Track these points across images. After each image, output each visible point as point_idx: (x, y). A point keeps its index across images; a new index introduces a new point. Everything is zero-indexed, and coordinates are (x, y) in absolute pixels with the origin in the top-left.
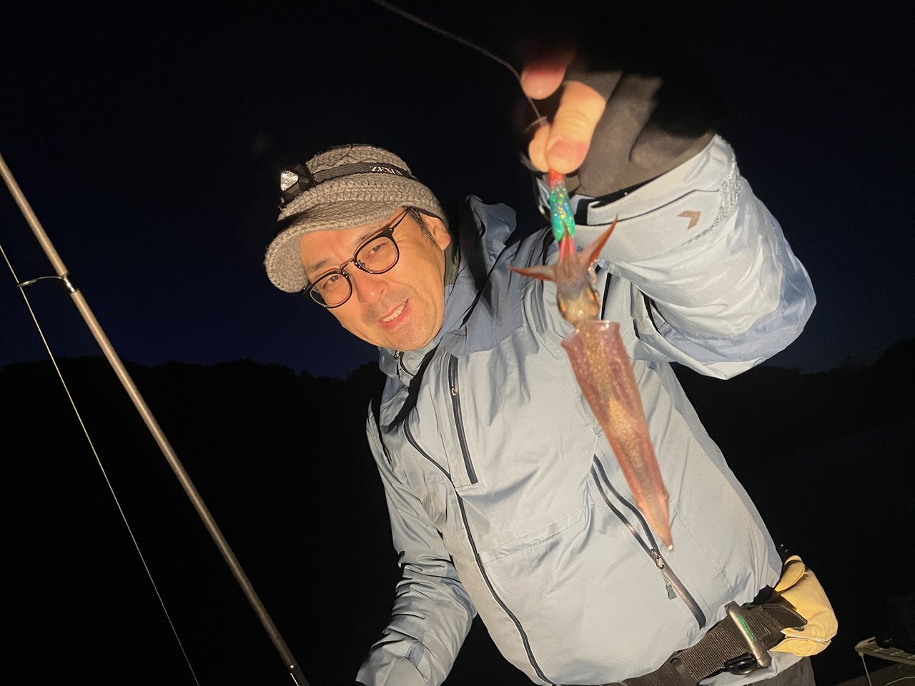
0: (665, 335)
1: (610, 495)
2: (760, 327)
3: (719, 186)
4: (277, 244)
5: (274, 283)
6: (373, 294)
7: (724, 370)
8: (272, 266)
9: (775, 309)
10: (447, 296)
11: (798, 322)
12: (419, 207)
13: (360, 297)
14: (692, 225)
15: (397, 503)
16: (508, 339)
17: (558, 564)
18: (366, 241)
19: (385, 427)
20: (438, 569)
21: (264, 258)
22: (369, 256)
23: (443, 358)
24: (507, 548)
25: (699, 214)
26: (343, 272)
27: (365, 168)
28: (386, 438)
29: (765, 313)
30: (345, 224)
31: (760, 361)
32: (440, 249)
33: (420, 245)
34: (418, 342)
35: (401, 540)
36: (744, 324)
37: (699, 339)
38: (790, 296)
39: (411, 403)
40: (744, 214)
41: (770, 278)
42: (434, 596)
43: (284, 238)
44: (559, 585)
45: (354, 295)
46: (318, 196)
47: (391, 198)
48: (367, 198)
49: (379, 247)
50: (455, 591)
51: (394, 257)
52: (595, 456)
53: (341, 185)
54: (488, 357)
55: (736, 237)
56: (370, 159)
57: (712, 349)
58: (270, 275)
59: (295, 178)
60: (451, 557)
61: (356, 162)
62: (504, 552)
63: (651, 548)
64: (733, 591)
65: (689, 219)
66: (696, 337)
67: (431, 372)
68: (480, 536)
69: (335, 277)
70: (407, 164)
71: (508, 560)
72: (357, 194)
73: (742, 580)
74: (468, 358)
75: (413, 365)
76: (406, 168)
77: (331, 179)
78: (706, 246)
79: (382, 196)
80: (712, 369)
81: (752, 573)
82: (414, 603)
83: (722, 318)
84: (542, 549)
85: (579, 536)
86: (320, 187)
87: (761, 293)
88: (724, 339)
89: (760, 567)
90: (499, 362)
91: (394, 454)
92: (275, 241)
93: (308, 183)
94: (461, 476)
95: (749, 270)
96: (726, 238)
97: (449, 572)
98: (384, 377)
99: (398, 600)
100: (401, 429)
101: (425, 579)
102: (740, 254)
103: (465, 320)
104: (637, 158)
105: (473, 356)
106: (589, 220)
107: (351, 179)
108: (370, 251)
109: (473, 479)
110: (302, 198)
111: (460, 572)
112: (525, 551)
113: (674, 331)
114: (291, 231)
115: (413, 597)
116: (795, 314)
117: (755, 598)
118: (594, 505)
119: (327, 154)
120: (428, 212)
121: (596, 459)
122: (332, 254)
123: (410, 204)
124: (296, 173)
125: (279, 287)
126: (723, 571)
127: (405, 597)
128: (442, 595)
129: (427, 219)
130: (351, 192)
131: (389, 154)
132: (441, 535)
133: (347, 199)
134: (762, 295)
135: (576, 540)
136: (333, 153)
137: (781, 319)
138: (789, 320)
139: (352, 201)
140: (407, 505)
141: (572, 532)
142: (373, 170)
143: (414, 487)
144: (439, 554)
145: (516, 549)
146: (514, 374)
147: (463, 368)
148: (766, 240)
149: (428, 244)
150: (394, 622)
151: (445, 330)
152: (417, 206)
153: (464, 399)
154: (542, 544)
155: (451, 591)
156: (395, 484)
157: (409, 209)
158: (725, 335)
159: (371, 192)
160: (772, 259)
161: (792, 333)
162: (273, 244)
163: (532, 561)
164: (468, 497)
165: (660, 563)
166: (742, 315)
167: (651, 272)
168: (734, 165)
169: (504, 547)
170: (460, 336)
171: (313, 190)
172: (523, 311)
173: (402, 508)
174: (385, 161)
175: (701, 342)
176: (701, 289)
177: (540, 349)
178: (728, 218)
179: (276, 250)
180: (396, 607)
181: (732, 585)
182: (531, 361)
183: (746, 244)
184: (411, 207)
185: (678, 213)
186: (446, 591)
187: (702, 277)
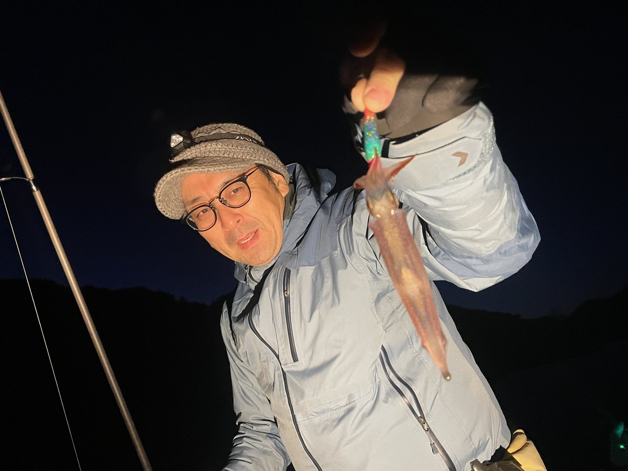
0: (435, 256)
1: (392, 375)
2: (503, 251)
3: (481, 137)
4: (164, 181)
5: (160, 210)
6: (231, 223)
7: (476, 284)
8: (159, 197)
9: (513, 238)
10: (285, 227)
11: (529, 251)
12: (268, 165)
13: (223, 225)
14: (461, 163)
15: (238, 377)
16: (326, 258)
17: (352, 424)
18: (227, 184)
19: (234, 318)
20: (264, 427)
21: (154, 191)
22: (230, 197)
23: (280, 270)
24: (316, 411)
25: (466, 155)
26: (210, 205)
27: (231, 137)
28: (236, 326)
29: (507, 241)
30: (212, 169)
31: (501, 280)
32: (282, 196)
33: (266, 191)
34: (263, 258)
35: (240, 405)
36: (492, 247)
37: (460, 258)
38: (523, 231)
39: (255, 301)
40: (496, 165)
41: (511, 215)
42: (261, 447)
43: (168, 177)
44: (351, 441)
45: (218, 224)
46: (196, 152)
47: (248, 157)
48: (230, 156)
49: (237, 190)
50: (275, 444)
51: (247, 198)
52: (382, 346)
53: (213, 145)
54: (312, 271)
55: (490, 179)
56: (235, 131)
57: (468, 266)
58: (157, 204)
59: (181, 139)
60: (275, 419)
61: (225, 132)
62: (314, 414)
63: (419, 415)
64: (477, 451)
65: (459, 158)
66: (457, 257)
67: (271, 279)
68: (297, 402)
69: (205, 210)
70: (262, 139)
71: (316, 420)
72: (223, 152)
73: (483, 444)
74: (298, 270)
75: (258, 275)
76: (261, 141)
77: (206, 141)
78: (470, 182)
79: (241, 155)
80: (467, 284)
81: (491, 439)
82: (245, 451)
83: (477, 241)
84: (341, 413)
85: (368, 405)
86: (197, 146)
87: (505, 225)
88: (477, 258)
89: (496, 436)
90: (319, 274)
91: (239, 338)
92: (162, 179)
93: (190, 143)
94: (286, 356)
95: (498, 205)
96: (483, 179)
97: (272, 429)
98: (237, 283)
99: (235, 449)
100: (246, 319)
101: (253, 434)
102: (492, 193)
103: (298, 244)
104: (428, 104)
105: (302, 269)
106: (390, 155)
107: (221, 142)
108: (231, 192)
109: (295, 359)
110: (185, 153)
111: (281, 429)
112: (329, 414)
113: (442, 253)
114: (173, 172)
115: (244, 447)
116: (527, 244)
117: (492, 457)
118: (380, 382)
119: (206, 127)
120: (274, 170)
121: (383, 348)
122: (204, 193)
123: (261, 162)
124: (181, 135)
125: (164, 213)
126: (470, 436)
127: (239, 447)
128: (266, 446)
129: (274, 175)
130: (219, 151)
131: (249, 130)
132: (269, 401)
133: (216, 155)
134: (505, 227)
135: (366, 407)
136: (209, 126)
137: (516, 247)
138: (522, 248)
139: (220, 157)
140: (246, 379)
141: (364, 401)
142: (237, 138)
143: (252, 364)
144: (266, 415)
145: (323, 412)
146: (328, 283)
147: (295, 276)
148: (509, 188)
149: (272, 191)
150: (230, 465)
151: (283, 251)
152: (266, 164)
153: (293, 299)
154: (341, 409)
155: (273, 444)
156: (238, 361)
157: (259, 166)
158: (478, 255)
159: (234, 151)
160: (513, 202)
161: (524, 258)
162: (161, 181)
163: (334, 421)
164: (291, 372)
165: (426, 427)
166: (491, 240)
167: (431, 199)
168: (492, 123)
169: (314, 410)
170: (292, 254)
171: (193, 148)
172: (338, 240)
173: (242, 380)
174: (246, 134)
175: (461, 260)
176: (463, 216)
177: (348, 267)
178: (486, 162)
179: (162, 186)
180: (231, 454)
181: (476, 446)
182: (341, 273)
183: (496, 186)
184: (262, 165)
185: (453, 153)
186: (269, 444)
187: (465, 206)
